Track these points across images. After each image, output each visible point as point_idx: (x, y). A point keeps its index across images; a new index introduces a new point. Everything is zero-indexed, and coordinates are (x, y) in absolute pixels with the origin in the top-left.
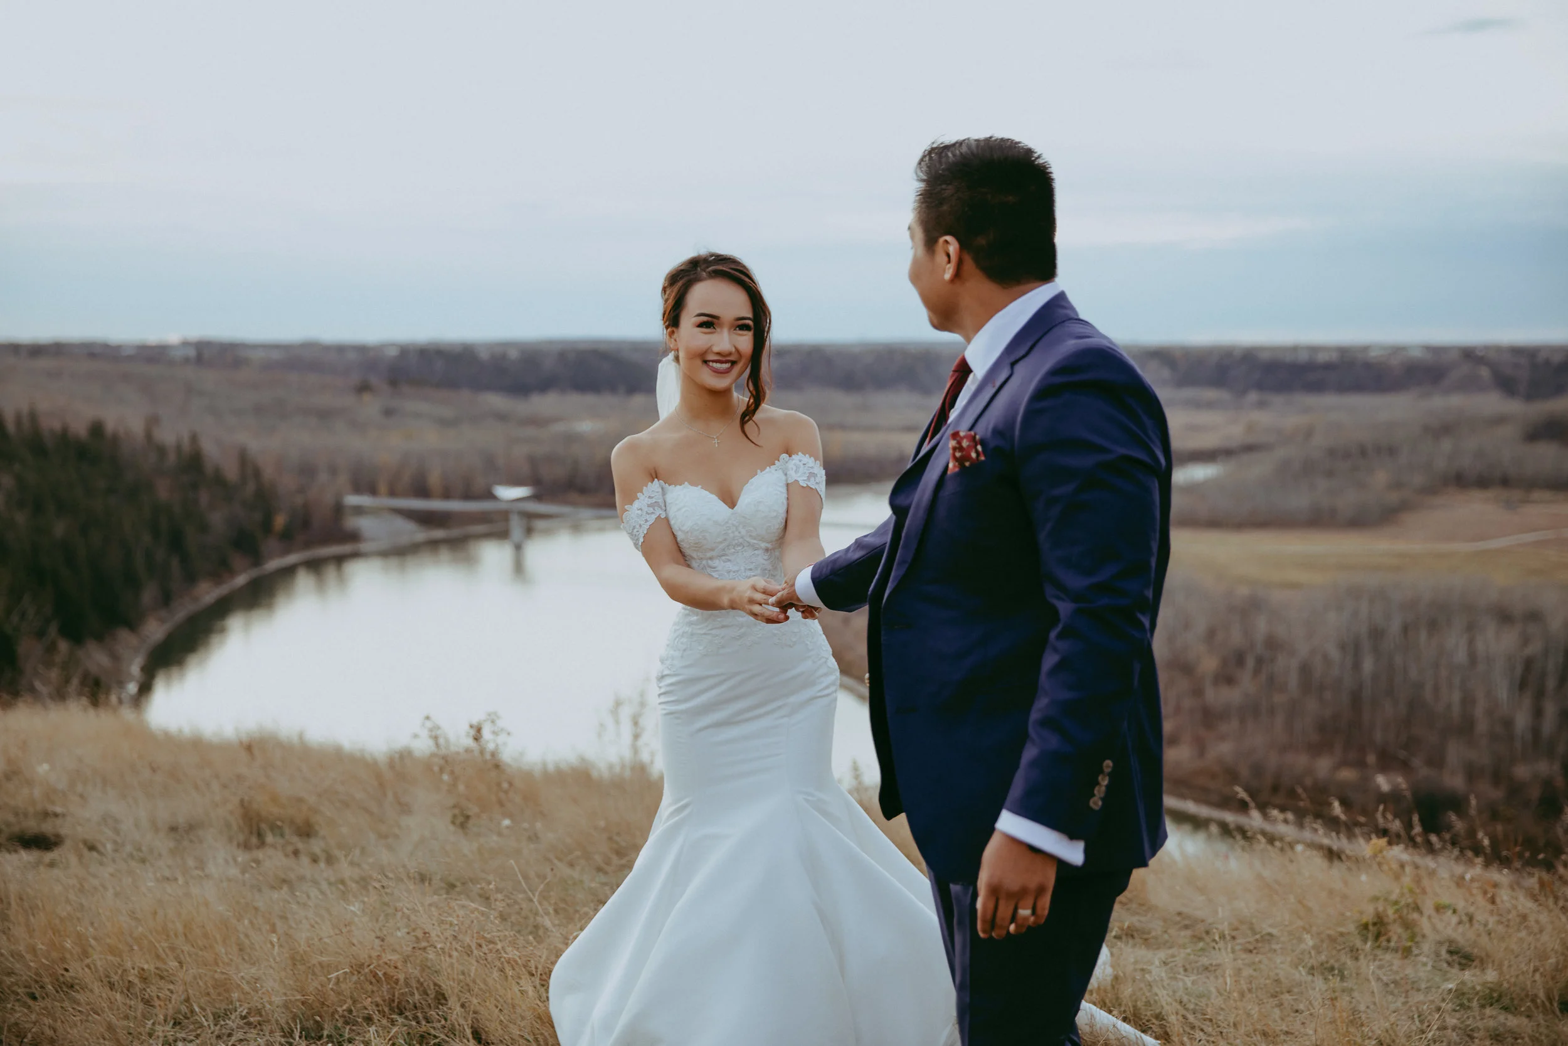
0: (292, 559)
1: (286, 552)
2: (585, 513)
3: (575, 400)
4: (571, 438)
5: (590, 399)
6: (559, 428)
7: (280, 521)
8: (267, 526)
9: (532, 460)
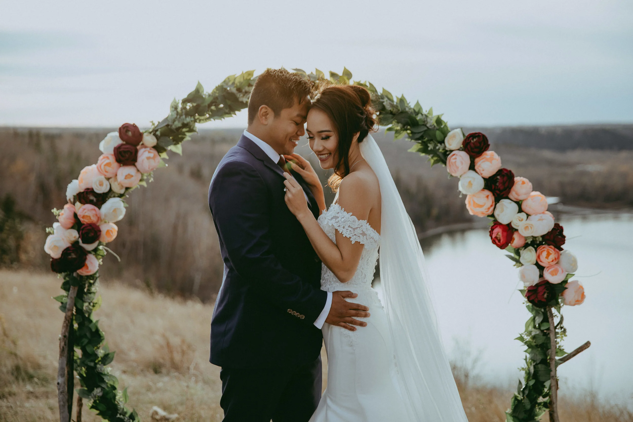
0: (440, 229)
1: (437, 226)
2: (587, 211)
3: (590, 154)
4: (583, 173)
5: (598, 154)
6: (580, 168)
7: (435, 211)
8: (428, 213)
9: (562, 185)
